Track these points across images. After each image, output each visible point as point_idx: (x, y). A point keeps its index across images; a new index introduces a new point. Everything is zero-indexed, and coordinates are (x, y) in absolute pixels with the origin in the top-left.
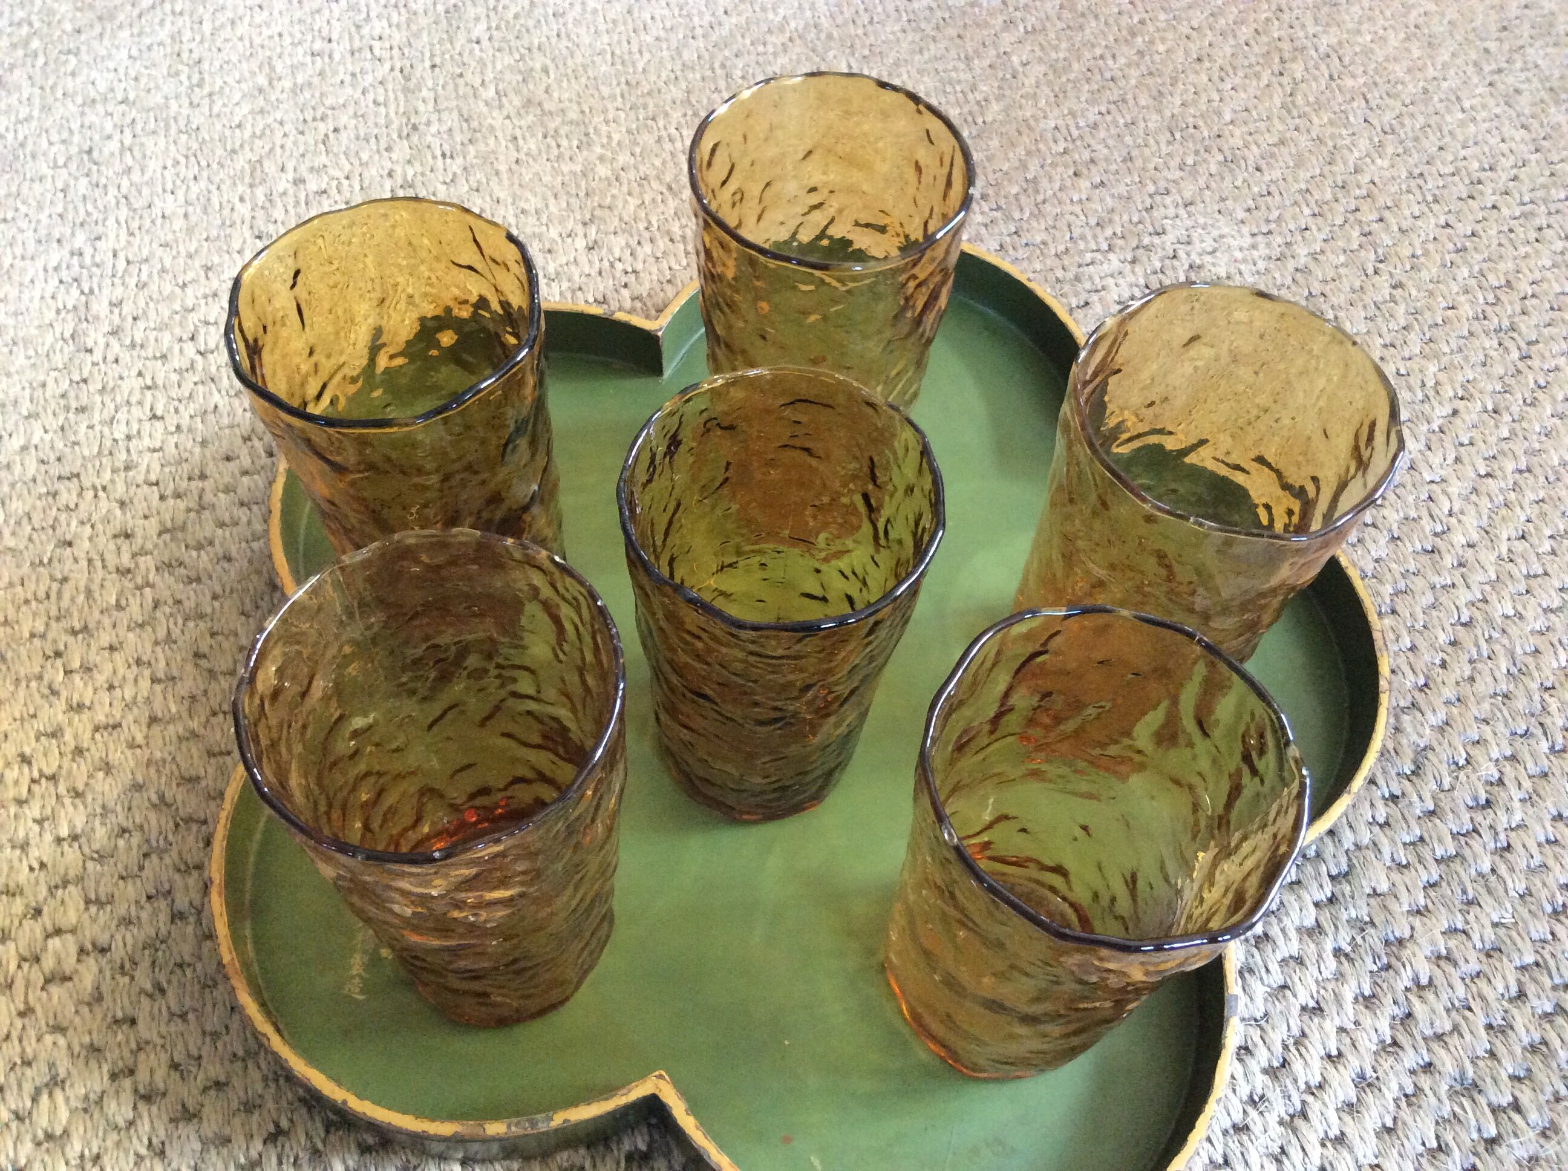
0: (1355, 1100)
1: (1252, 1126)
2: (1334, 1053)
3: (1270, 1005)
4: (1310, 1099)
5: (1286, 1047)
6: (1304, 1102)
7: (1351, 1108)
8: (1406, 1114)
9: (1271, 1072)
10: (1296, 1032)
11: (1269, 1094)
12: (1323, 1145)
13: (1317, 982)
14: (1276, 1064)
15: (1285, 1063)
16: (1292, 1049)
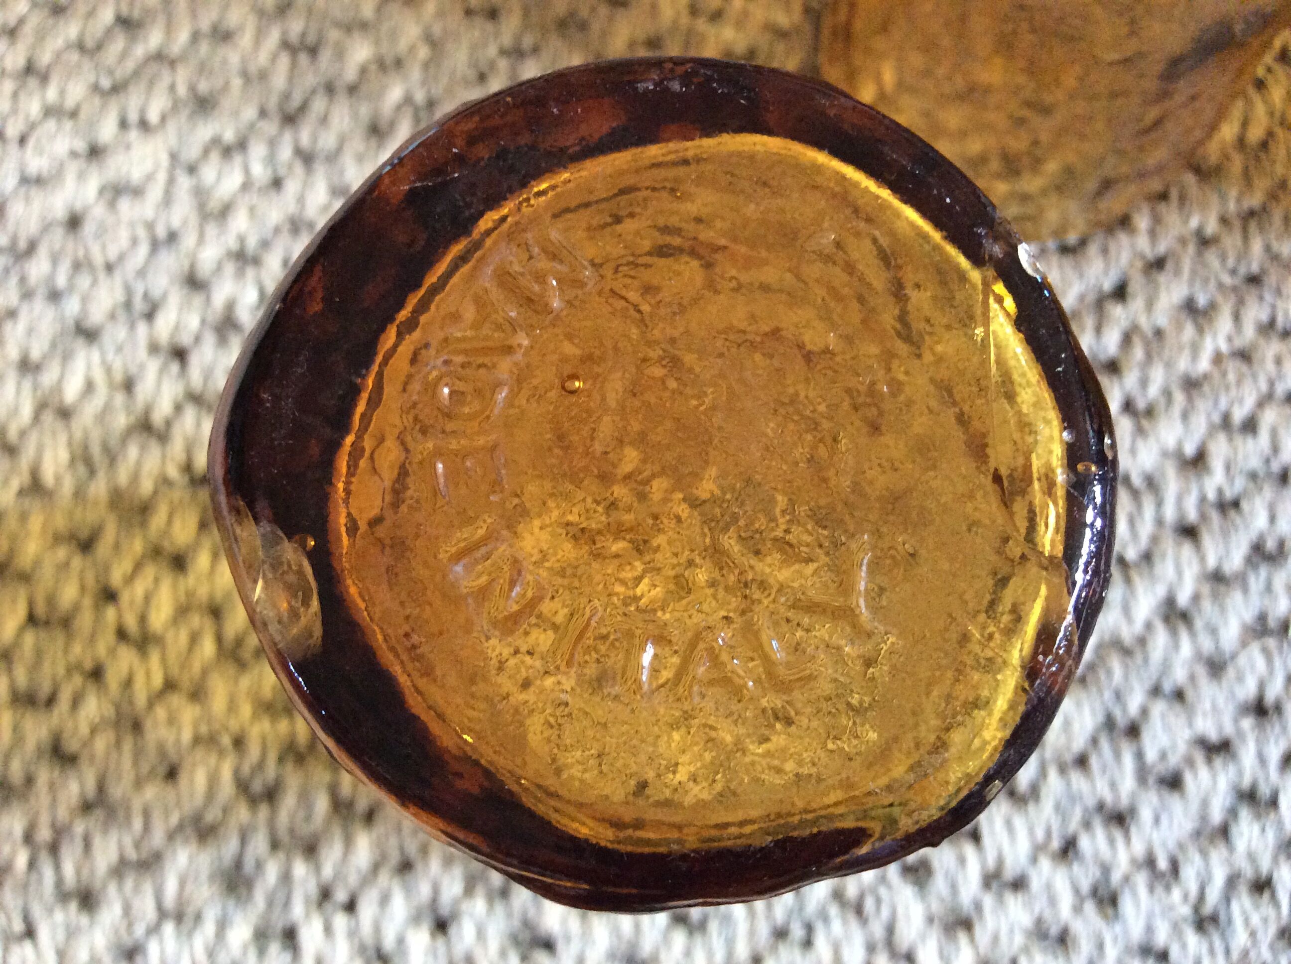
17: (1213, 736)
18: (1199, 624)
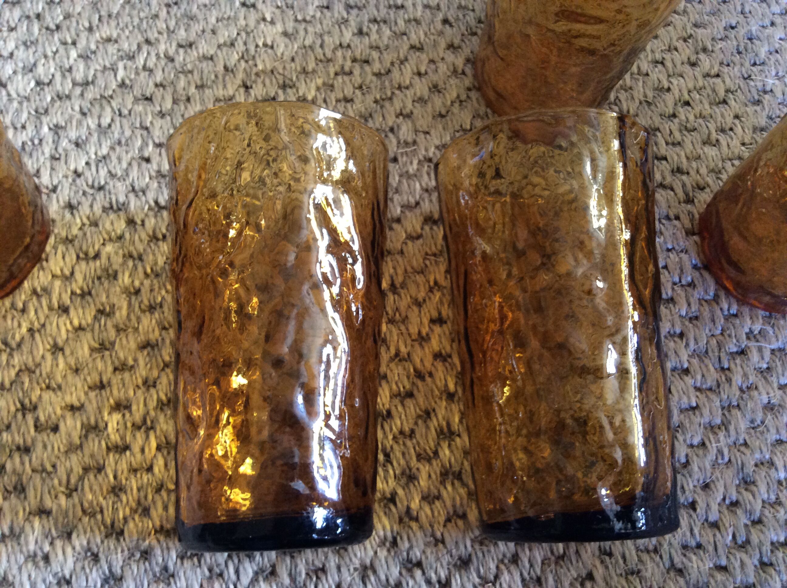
0: (426, 98)
1: (355, 99)
2: (423, 71)
3: (391, 42)
4: (397, 92)
5: (392, 64)
6: (393, 93)
7: (421, 100)
8: (456, 109)
9: (378, 75)
10: (402, 56)
11: (372, 85)
12: (397, 117)
13: (426, 34)
14: (383, 71)
15: (389, 71)
16: (396, 66)
17: (77, 404)
18: (68, 352)
